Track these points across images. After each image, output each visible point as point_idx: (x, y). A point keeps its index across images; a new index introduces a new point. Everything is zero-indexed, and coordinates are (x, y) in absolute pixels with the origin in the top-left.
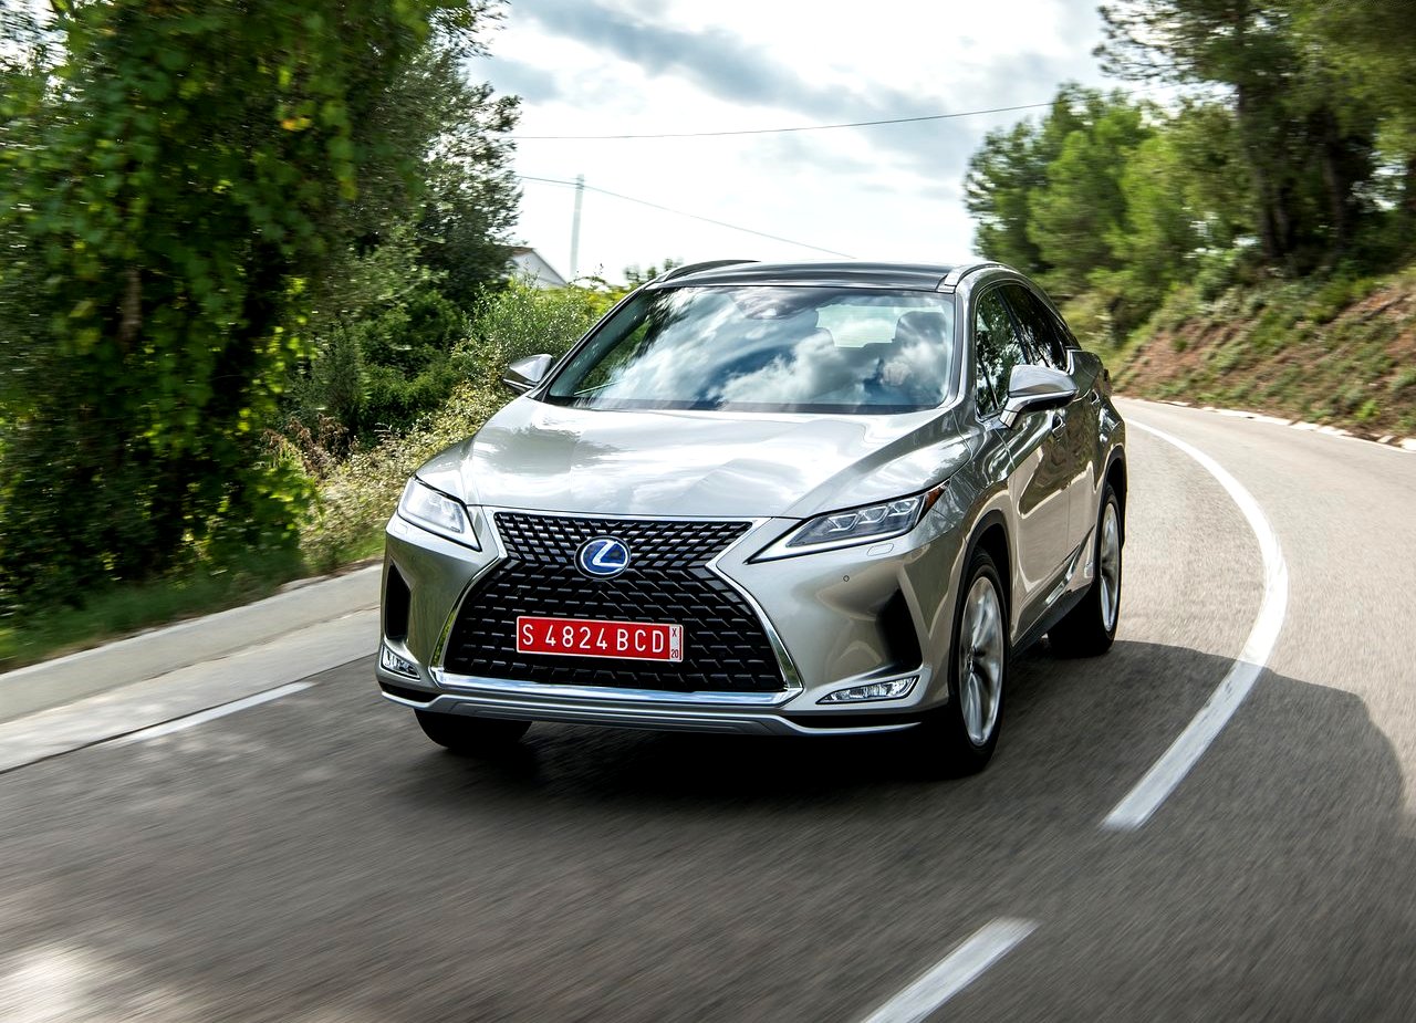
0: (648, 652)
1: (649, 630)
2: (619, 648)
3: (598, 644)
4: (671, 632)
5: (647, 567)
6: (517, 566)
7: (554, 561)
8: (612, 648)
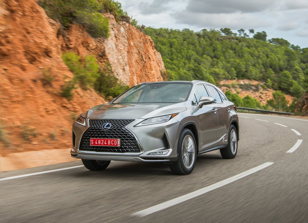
0: (114, 145)
1: (114, 140)
2: (109, 144)
3: (105, 143)
4: (118, 141)
5: (113, 128)
6: (91, 129)
7: (97, 127)
8: (107, 144)
